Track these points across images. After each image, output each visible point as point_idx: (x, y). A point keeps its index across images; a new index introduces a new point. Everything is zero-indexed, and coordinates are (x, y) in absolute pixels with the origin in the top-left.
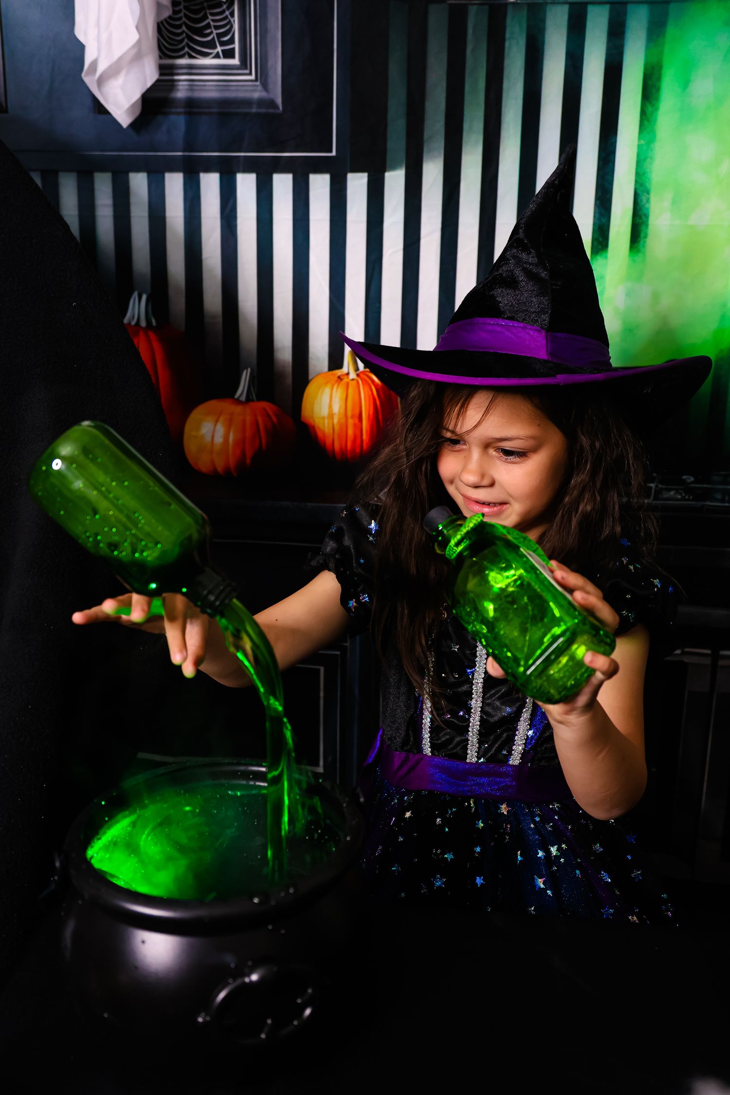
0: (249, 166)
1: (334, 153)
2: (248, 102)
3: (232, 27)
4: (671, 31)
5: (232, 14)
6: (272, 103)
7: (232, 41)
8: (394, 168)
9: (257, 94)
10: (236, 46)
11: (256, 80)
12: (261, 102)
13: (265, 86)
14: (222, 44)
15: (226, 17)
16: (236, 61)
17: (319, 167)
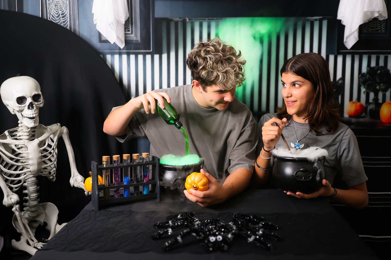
0: (133, 53)
1: (151, 51)
2: (133, 41)
3: (129, 25)
4: (220, 26)
5: (129, 23)
6: (137, 41)
7: (129, 28)
8: (164, 53)
9: (135, 39)
10: (130, 29)
11: (135, 36)
12: (136, 41)
13: (136, 37)
14: (127, 29)
15: (128, 24)
16: (130, 32)
17: (148, 53)
